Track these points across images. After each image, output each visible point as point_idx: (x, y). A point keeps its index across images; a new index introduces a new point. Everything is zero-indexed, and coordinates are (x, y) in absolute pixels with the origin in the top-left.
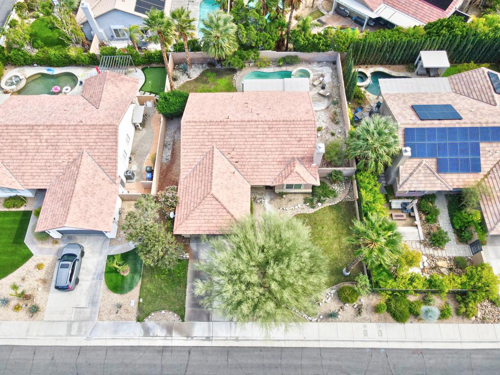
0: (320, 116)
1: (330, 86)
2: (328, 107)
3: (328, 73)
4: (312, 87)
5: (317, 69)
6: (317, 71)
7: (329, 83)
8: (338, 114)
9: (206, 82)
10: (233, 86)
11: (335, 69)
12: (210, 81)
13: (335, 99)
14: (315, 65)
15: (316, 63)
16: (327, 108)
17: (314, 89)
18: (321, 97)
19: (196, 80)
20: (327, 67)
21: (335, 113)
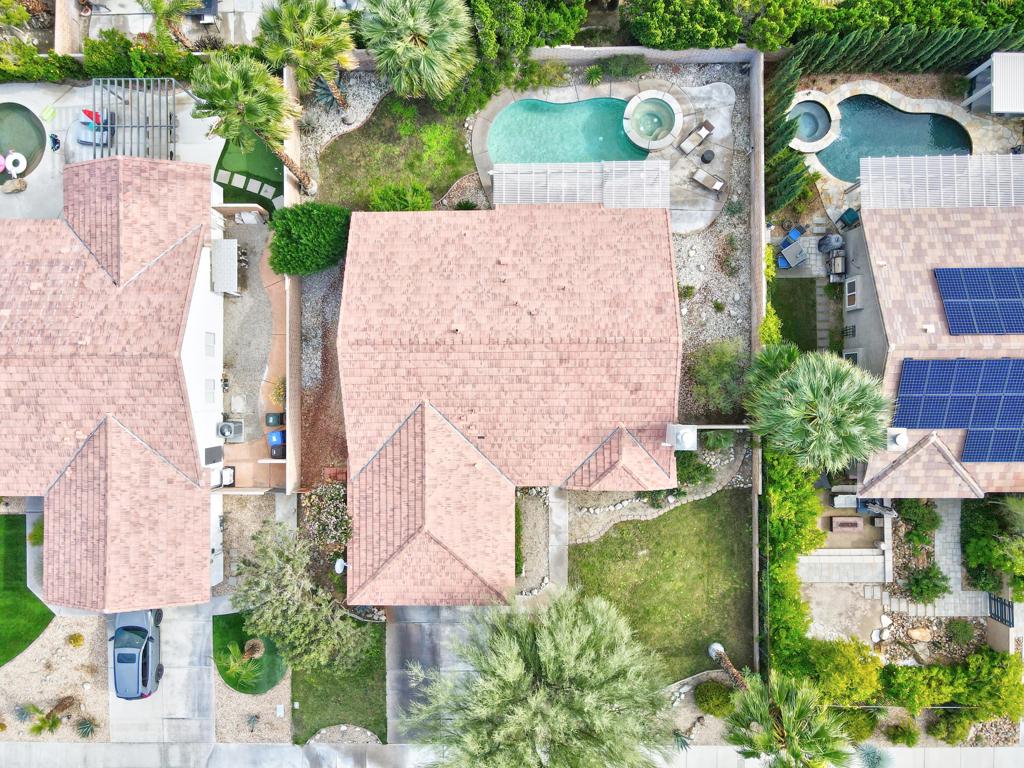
0: (692, 253)
1: (728, 152)
2: (713, 223)
3: (724, 104)
4: (677, 154)
5: (695, 91)
6: (693, 99)
7: (723, 140)
8: (738, 244)
9: (391, 137)
10: (465, 149)
11: (744, 91)
12: (402, 132)
13: (735, 198)
14: (690, 78)
15: (693, 70)
16: (711, 225)
17: (683, 161)
18: (699, 191)
19: (366, 129)
20: (722, 84)
21: (731, 241)
